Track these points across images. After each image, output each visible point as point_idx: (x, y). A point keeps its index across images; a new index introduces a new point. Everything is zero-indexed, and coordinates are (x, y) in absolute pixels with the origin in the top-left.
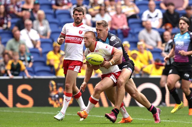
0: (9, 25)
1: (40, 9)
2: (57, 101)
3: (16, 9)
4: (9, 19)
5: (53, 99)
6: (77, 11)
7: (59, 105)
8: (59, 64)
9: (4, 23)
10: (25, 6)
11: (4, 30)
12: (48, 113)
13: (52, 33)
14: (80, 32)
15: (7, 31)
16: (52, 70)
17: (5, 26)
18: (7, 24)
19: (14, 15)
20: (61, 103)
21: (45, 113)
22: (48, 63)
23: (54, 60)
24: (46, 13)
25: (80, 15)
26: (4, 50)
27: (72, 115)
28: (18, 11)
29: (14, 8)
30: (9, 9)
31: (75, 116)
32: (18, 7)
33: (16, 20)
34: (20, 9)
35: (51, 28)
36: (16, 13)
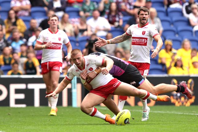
0: (121, 23)
1: (152, 7)
2: (179, 100)
3: (128, 6)
4: (121, 17)
5: (175, 97)
6: (142, 11)
7: (181, 104)
8: (171, 63)
9: (115, 21)
10: (137, 4)
11: (116, 27)
12: (159, 112)
13: (165, 31)
14: (144, 33)
15: (119, 29)
16: (164, 69)
17: (117, 24)
18: (119, 22)
19: (125, 13)
20: (182, 101)
21: (156, 112)
22: (159, 61)
23: (166, 59)
24: (158, 11)
25: (146, 15)
26: (116, 48)
27: (183, 114)
28: (130, 9)
29: (126, 5)
30: (121, 6)
31: (186, 115)
32: (130, 4)
33: (127, 18)
34: (132, 7)
35: (163, 25)
36: (128, 10)
